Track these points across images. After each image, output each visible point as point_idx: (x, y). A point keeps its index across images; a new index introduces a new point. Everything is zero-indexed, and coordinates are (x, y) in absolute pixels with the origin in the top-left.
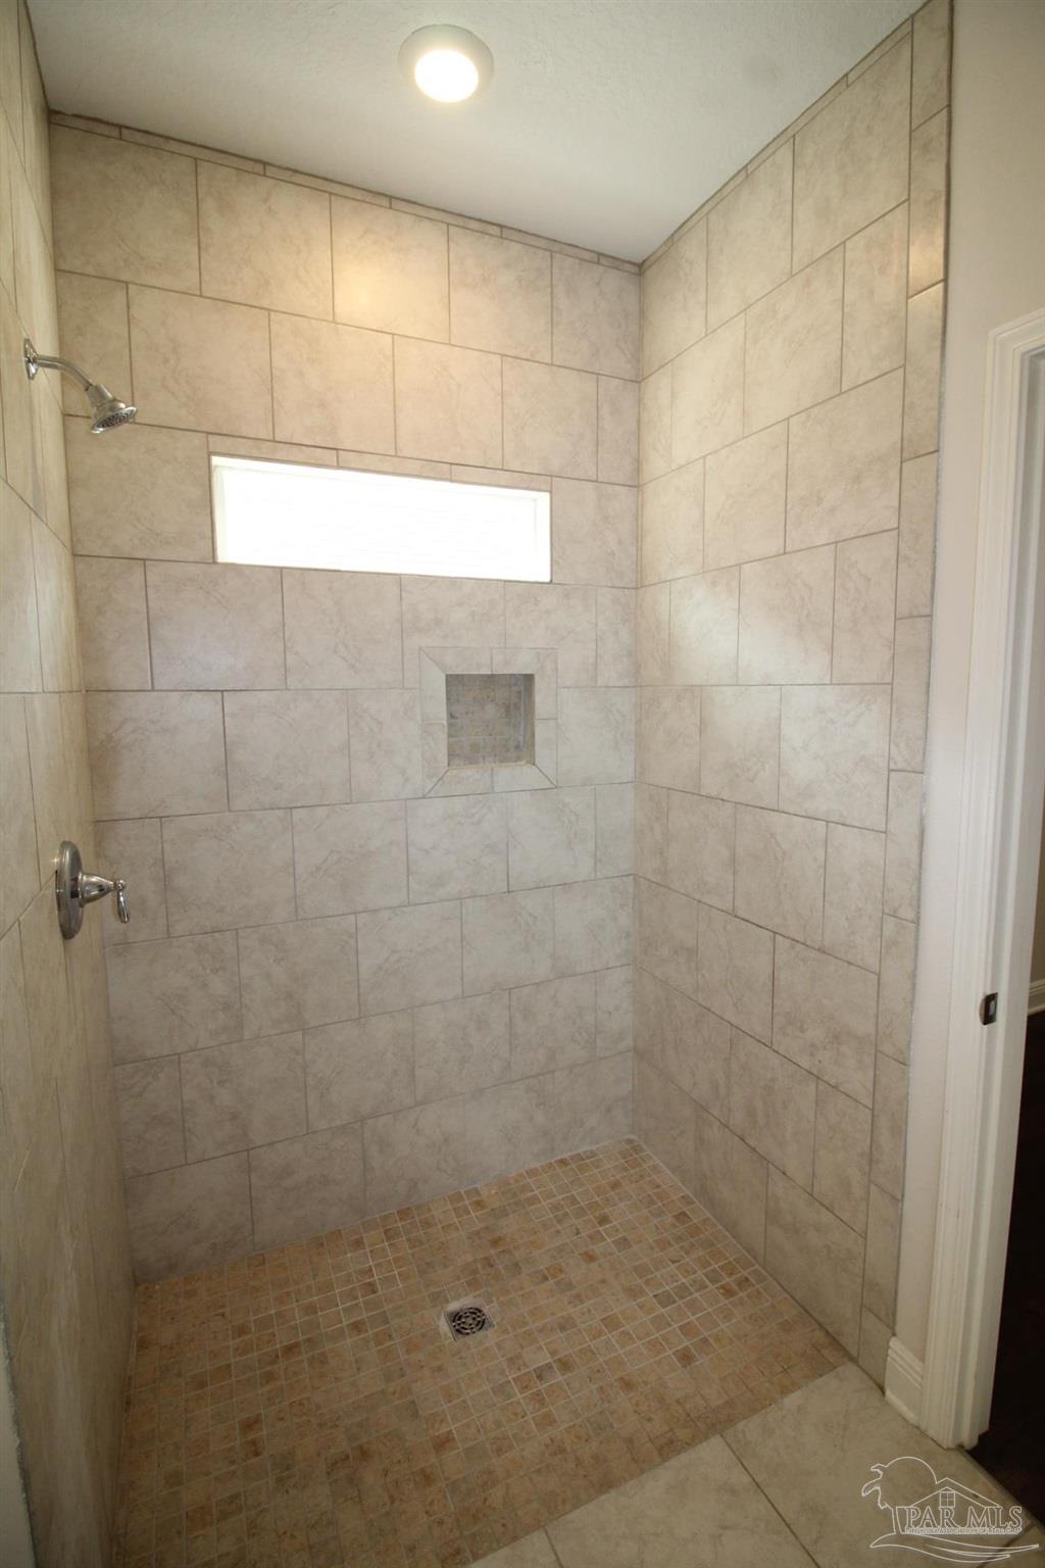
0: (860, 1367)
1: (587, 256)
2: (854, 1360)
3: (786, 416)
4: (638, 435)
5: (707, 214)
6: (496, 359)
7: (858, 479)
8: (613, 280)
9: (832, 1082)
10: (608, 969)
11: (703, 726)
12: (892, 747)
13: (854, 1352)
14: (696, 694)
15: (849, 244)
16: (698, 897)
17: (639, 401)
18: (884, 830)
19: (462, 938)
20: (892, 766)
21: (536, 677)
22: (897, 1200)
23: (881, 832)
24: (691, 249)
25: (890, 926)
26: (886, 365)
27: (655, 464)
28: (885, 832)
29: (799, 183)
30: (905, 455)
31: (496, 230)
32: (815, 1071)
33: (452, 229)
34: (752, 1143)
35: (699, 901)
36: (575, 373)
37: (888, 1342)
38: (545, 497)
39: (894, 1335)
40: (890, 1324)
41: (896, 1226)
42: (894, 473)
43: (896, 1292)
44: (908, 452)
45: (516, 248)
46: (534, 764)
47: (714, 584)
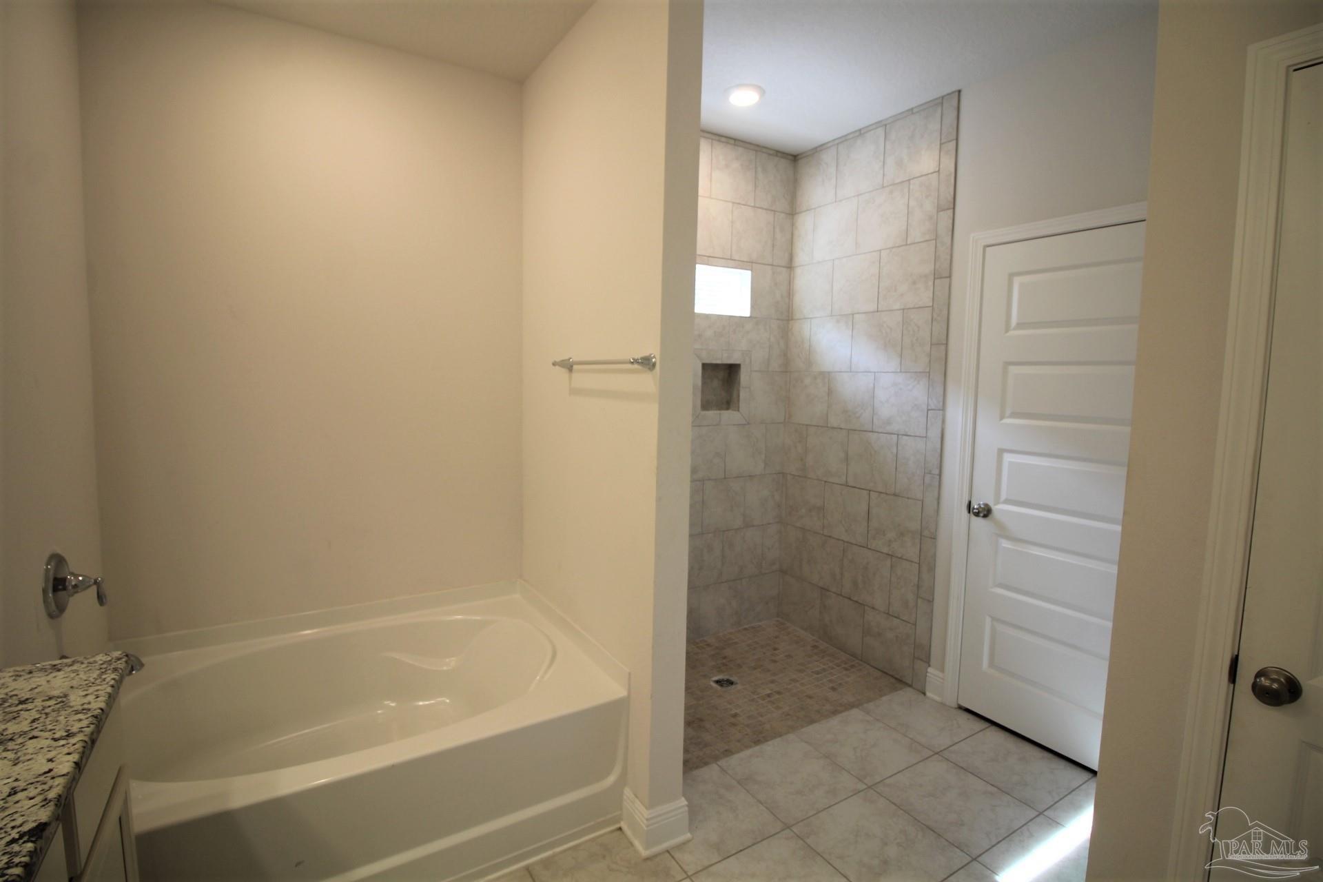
0: (914, 689)
1: (771, 152)
2: (910, 686)
3: (879, 249)
4: (791, 242)
5: (838, 144)
6: (730, 204)
7: (914, 283)
8: (783, 163)
9: (900, 556)
10: (769, 524)
11: (830, 392)
12: (930, 400)
13: (910, 683)
14: (826, 377)
15: (911, 181)
16: (825, 479)
17: (793, 225)
18: (925, 435)
19: (703, 501)
20: (929, 408)
21: (742, 366)
22: (931, 602)
23: (923, 437)
24: (827, 157)
25: (928, 478)
26: (927, 237)
27: (801, 257)
28: (926, 437)
29: (888, 147)
30: (936, 276)
31: (732, 142)
32: (890, 553)
33: (714, 142)
34: (855, 599)
35: (826, 482)
36: (764, 211)
37: (927, 669)
38: (749, 273)
39: (929, 666)
40: (928, 662)
41: (930, 614)
42: (931, 283)
43: (930, 646)
44: (937, 276)
45: (740, 150)
46: (738, 411)
47: (838, 321)
